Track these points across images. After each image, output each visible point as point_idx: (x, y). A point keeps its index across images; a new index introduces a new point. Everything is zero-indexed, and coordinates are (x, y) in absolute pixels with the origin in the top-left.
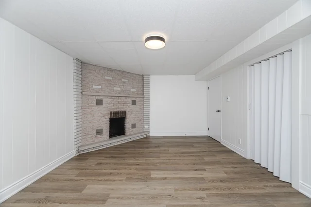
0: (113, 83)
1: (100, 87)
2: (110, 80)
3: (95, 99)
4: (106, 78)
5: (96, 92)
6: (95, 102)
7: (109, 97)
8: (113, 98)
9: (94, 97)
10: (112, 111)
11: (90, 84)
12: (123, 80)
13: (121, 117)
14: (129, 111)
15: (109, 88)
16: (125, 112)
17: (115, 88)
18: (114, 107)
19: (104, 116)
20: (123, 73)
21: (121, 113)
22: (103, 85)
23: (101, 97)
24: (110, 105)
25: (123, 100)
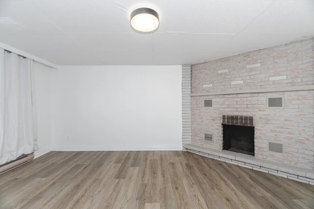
0: (230, 77)
1: (211, 85)
2: (225, 74)
3: (203, 99)
4: (220, 72)
5: (207, 92)
6: (203, 104)
7: (220, 96)
8: (227, 96)
9: (202, 97)
10: (226, 114)
11: (200, 84)
12: (248, 67)
13: (241, 125)
14: (260, 118)
15: (223, 84)
16: (251, 119)
17: (233, 83)
18: (228, 110)
19: (214, 120)
20: (248, 55)
21: (242, 119)
22: (215, 82)
23: (211, 97)
24: (222, 107)
25: (245, 99)
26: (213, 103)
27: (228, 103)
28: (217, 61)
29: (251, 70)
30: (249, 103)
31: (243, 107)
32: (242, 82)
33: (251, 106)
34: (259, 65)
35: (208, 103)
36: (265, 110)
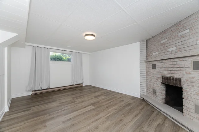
0: (168, 45)
1: (157, 53)
2: (165, 43)
3: (151, 64)
5: (155, 58)
8: (164, 61)
9: (151, 62)
10: (163, 75)
11: (152, 53)
13: (173, 85)
14: (186, 80)
15: (164, 51)
16: (180, 80)
17: (170, 50)
18: (164, 72)
19: (157, 79)
20: (180, 24)
21: (174, 80)
22: (159, 50)
23: (155, 62)
24: (161, 69)
25: (175, 63)
26: (157, 67)
27: (164, 66)
28: (160, 34)
29: (182, 36)
30: (178, 67)
31: (174, 70)
32: (175, 48)
33: (180, 69)
34: (188, 31)
35: (154, 67)
36: (191, 73)
